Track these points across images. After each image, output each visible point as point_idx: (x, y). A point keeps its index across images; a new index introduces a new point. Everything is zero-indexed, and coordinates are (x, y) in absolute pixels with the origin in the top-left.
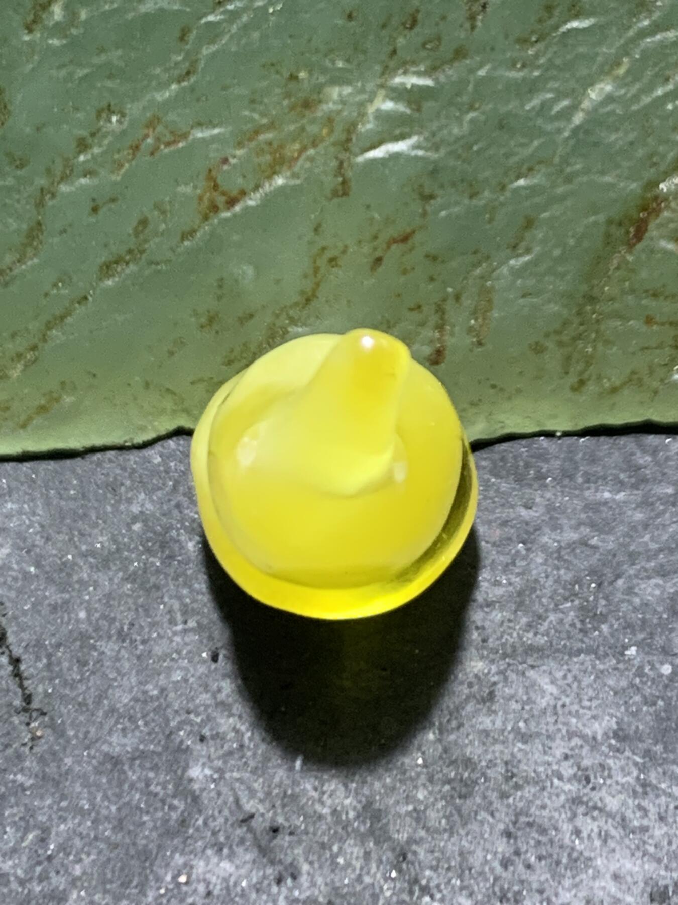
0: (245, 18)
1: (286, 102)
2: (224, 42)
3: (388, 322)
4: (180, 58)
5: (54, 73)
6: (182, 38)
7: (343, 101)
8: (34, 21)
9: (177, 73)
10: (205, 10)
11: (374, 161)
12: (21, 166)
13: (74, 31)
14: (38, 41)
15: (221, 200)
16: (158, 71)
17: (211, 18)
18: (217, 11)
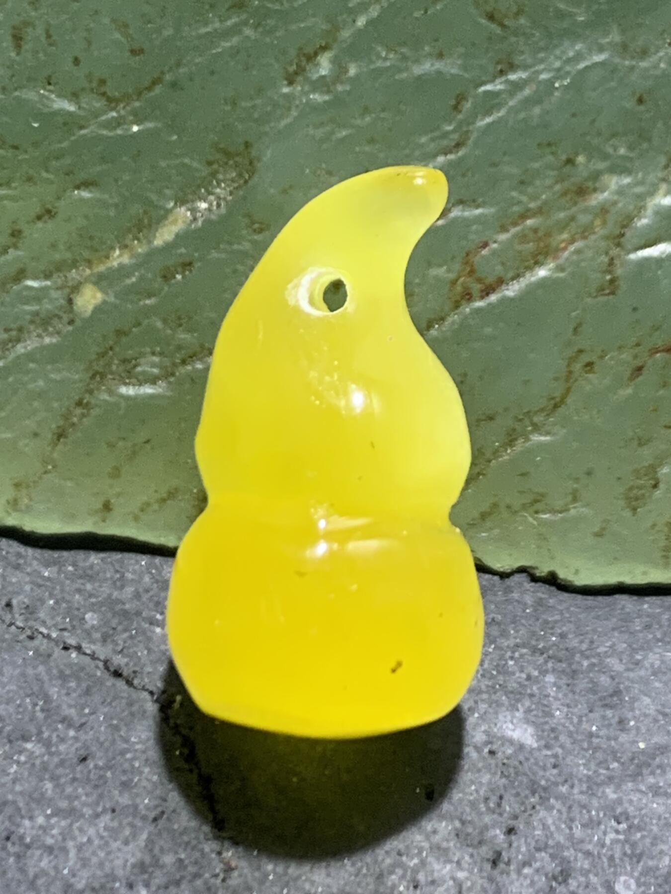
0: (527, 92)
1: (558, 187)
2: (500, 114)
3: (639, 439)
4: (450, 128)
5: (311, 131)
6: (456, 108)
7: (621, 192)
8: (296, 73)
9: (445, 142)
10: (484, 78)
11: (647, 260)
12: (261, 231)
13: (340, 88)
14: (297, 94)
15: (476, 288)
16: (423, 140)
17: (489, 87)
18: (498, 81)
